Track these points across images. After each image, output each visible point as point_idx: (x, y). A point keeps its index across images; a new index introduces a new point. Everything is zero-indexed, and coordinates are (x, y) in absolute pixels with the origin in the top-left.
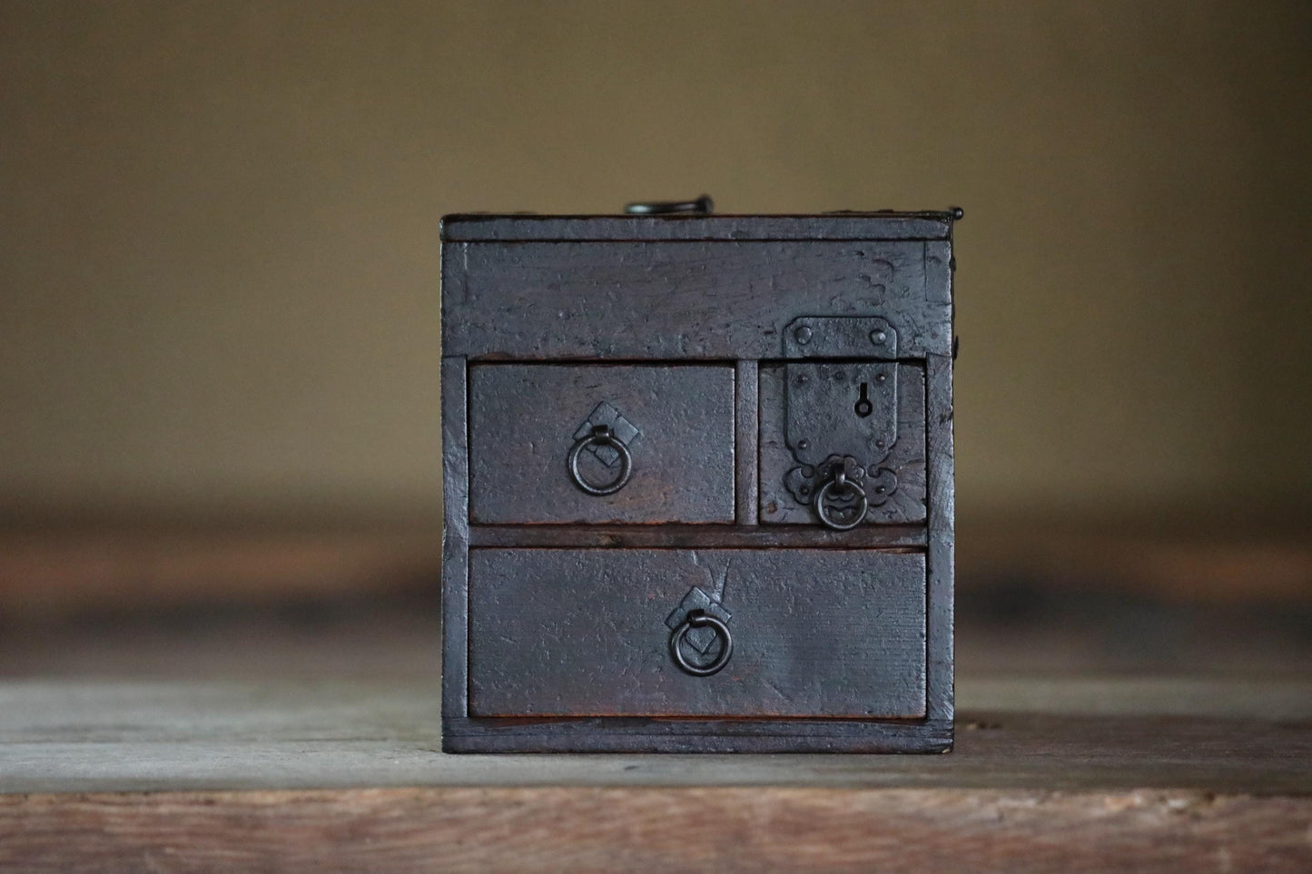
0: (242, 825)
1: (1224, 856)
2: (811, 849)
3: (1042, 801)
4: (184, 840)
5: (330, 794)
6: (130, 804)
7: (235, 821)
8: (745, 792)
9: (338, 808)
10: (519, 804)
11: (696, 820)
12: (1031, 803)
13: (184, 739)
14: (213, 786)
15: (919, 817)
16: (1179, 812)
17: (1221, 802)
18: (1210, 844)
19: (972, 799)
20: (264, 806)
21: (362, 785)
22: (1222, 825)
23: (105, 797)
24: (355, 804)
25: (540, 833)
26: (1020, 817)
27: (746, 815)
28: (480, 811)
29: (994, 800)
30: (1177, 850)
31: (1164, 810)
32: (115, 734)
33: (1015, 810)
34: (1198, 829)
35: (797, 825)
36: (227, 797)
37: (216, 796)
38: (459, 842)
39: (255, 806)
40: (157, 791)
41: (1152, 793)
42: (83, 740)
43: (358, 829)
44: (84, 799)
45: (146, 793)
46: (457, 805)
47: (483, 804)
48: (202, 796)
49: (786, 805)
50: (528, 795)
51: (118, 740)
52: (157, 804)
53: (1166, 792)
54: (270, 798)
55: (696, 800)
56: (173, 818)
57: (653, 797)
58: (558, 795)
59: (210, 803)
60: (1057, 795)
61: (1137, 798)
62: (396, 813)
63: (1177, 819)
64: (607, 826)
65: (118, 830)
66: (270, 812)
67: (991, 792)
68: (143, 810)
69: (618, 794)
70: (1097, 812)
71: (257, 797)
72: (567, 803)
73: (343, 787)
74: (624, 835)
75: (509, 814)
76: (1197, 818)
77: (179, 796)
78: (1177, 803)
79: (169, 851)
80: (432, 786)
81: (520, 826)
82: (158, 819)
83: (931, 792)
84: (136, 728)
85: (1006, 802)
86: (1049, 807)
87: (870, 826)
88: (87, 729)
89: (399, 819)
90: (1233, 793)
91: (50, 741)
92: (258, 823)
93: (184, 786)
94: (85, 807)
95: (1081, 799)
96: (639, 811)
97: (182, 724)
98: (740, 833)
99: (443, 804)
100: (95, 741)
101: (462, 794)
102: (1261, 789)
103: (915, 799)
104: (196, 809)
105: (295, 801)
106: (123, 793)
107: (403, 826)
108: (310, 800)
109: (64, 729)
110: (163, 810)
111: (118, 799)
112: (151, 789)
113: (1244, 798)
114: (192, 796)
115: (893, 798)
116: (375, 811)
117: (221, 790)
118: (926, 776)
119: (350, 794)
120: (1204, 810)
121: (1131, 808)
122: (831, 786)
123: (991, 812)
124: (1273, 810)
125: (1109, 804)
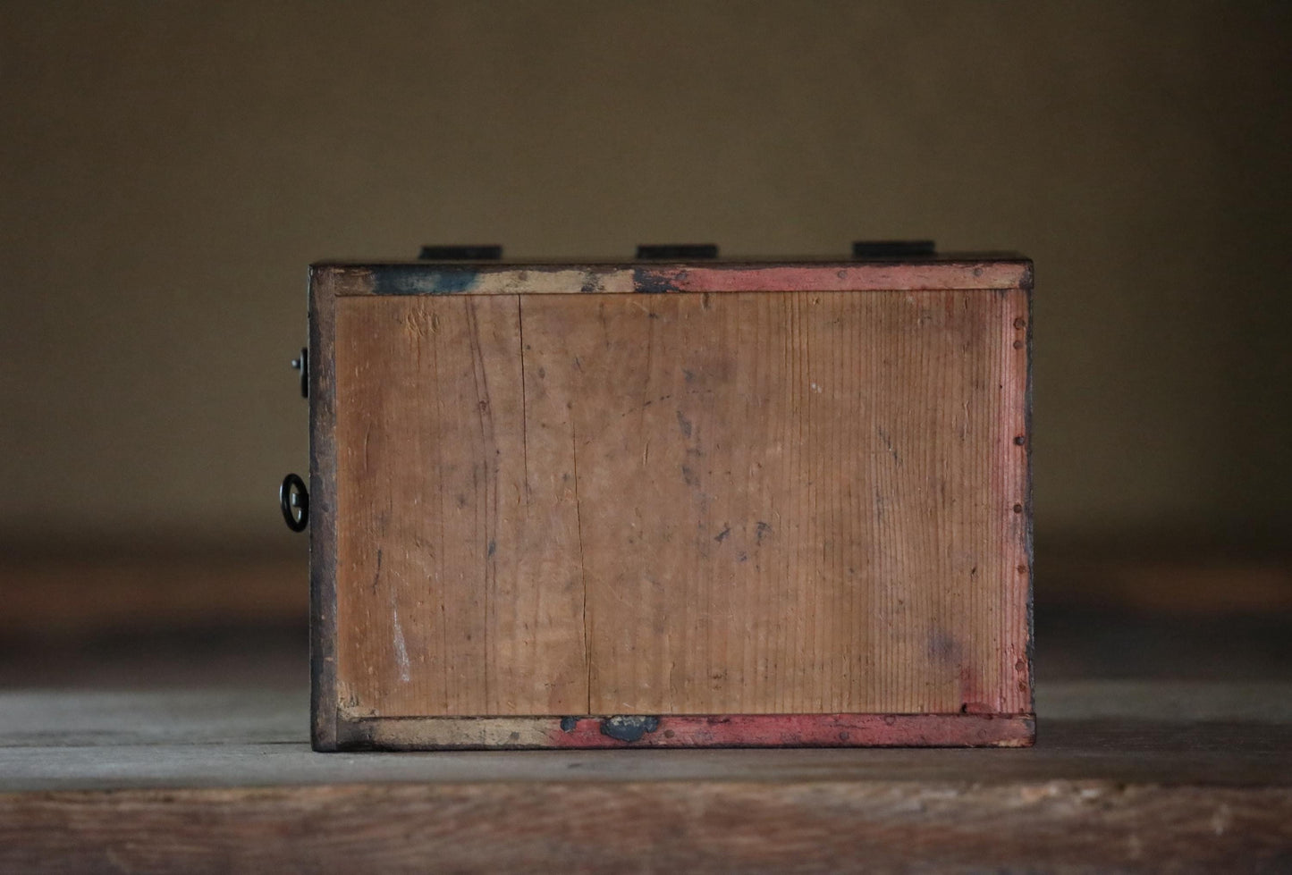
0: (200, 821)
1: (1134, 842)
2: (743, 841)
3: (962, 793)
4: (144, 836)
5: (284, 792)
6: (91, 802)
7: (194, 818)
8: (681, 787)
9: (292, 804)
10: (463, 800)
11: (633, 814)
12: (951, 794)
13: (154, 743)
14: (173, 785)
15: (845, 809)
16: (1091, 801)
17: (1131, 792)
18: (1120, 832)
19: (896, 792)
20: (220, 803)
21: (316, 783)
22: (1132, 813)
23: (68, 796)
24: (309, 801)
25: (485, 827)
26: (942, 807)
27: (680, 808)
28: (427, 807)
29: (917, 792)
30: (1090, 838)
31: (1077, 800)
32: (89, 739)
33: (936, 802)
34: (1110, 818)
35: (730, 818)
36: (185, 794)
37: (175, 794)
38: (407, 836)
39: (210, 803)
40: (119, 790)
41: (1067, 784)
42: (58, 745)
43: (310, 825)
44: (48, 797)
45: (108, 791)
46: (406, 801)
47: (430, 800)
48: (162, 795)
49: (719, 799)
50: (473, 791)
51: (91, 744)
52: (117, 802)
53: (1079, 783)
54: (226, 796)
55: (632, 794)
56: (134, 815)
57: (595, 792)
58: (502, 791)
59: (168, 800)
60: (976, 787)
61: (1053, 789)
62: (347, 809)
63: (1090, 809)
64: (547, 820)
65: (81, 827)
66: (226, 809)
67: (914, 785)
68: (105, 807)
69: (559, 790)
70: (1014, 803)
71: (214, 795)
72: (510, 799)
73: (298, 785)
74: (565, 830)
75: (455, 809)
76: (1108, 807)
77: (139, 794)
78: (1090, 793)
79: (130, 846)
80: (379, 783)
81: (464, 821)
82: (121, 816)
83: (857, 785)
84: (110, 733)
85: (928, 794)
86: (969, 798)
87: (800, 818)
88: (65, 734)
89: (349, 815)
90: (1141, 783)
91: (27, 745)
92: (215, 820)
93: (145, 785)
94: (51, 805)
95: (1000, 790)
96: (579, 805)
97: (155, 730)
98: (676, 826)
99: (391, 800)
100: (68, 745)
101: (409, 791)
102: (1168, 781)
103: (841, 792)
104: (154, 806)
105: (251, 799)
106: (85, 792)
107: (354, 822)
108: (265, 798)
109: (42, 735)
110: (124, 807)
111: (80, 797)
112: (113, 787)
113: (1153, 788)
114: (152, 794)
115: (820, 791)
116: (327, 807)
117: (179, 788)
118: (854, 771)
119: (303, 792)
120: (1115, 800)
121: (1047, 800)
122: (762, 781)
123: (914, 803)
124: (1180, 799)
125: (1027, 795)
